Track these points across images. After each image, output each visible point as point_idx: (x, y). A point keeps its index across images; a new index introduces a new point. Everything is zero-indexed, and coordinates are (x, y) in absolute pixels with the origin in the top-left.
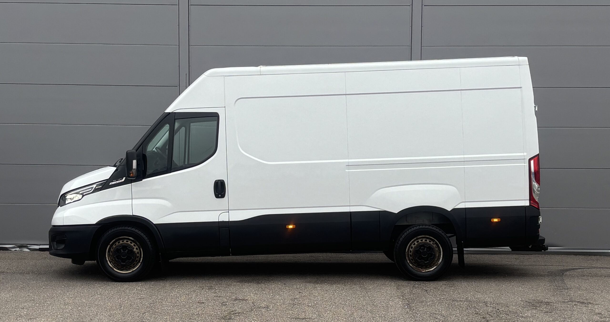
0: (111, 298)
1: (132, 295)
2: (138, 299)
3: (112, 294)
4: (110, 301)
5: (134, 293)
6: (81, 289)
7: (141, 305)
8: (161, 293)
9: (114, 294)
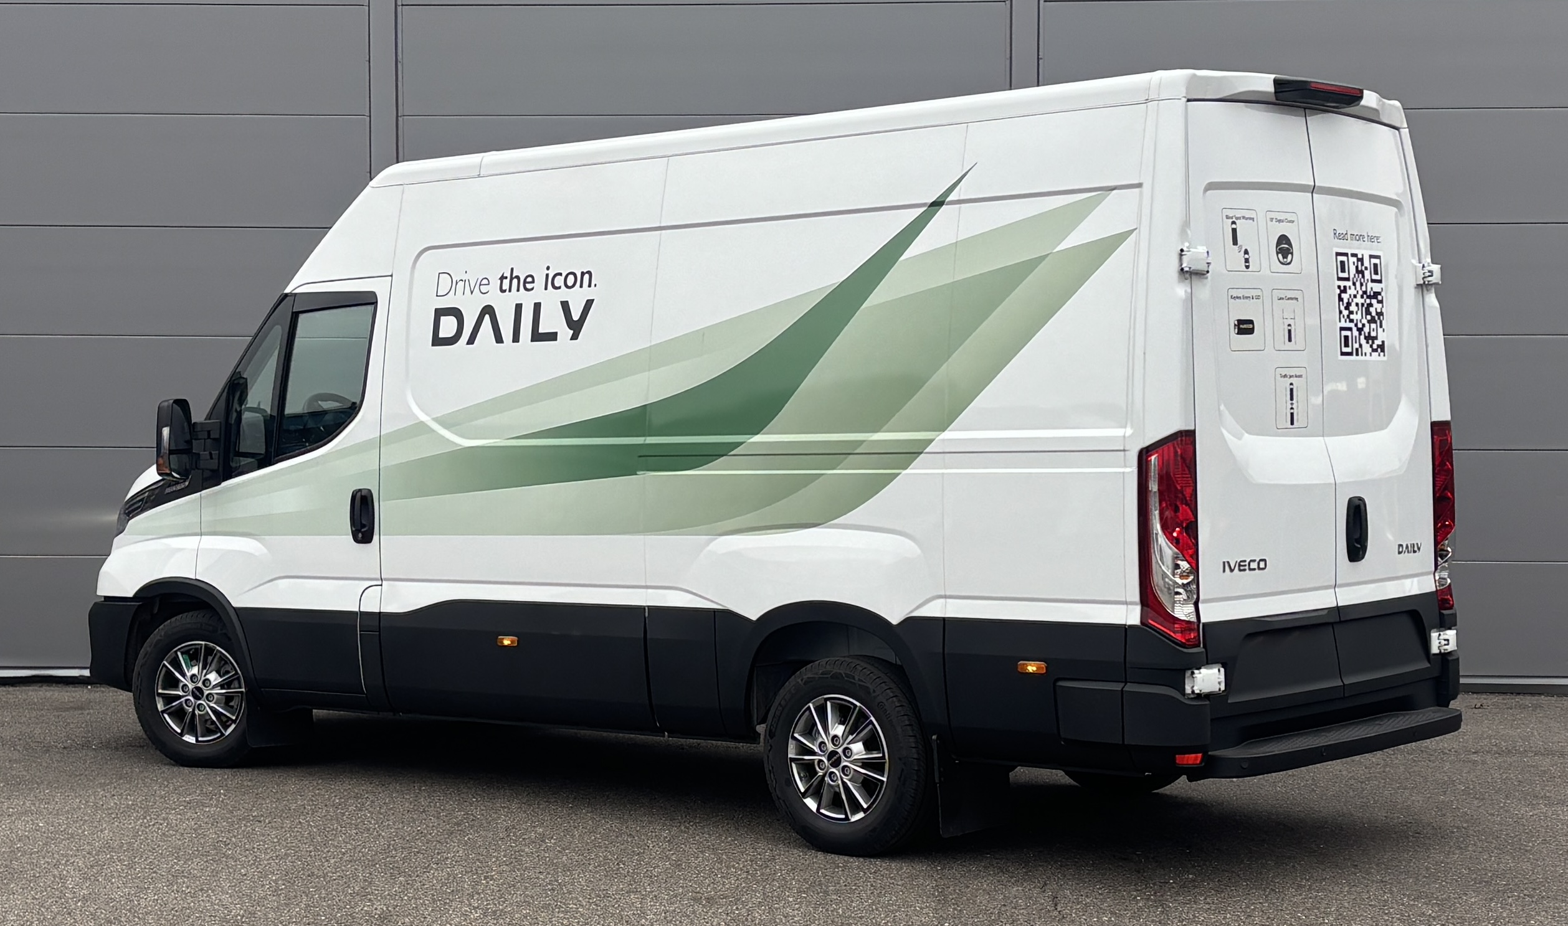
0: (119, 816)
1: (181, 808)
2: (193, 819)
3: (128, 806)
4: (113, 823)
5: (188, 803)
6: (47, 791)
7: (194, 835)
8: (264, 802)
9: (133, 805)
